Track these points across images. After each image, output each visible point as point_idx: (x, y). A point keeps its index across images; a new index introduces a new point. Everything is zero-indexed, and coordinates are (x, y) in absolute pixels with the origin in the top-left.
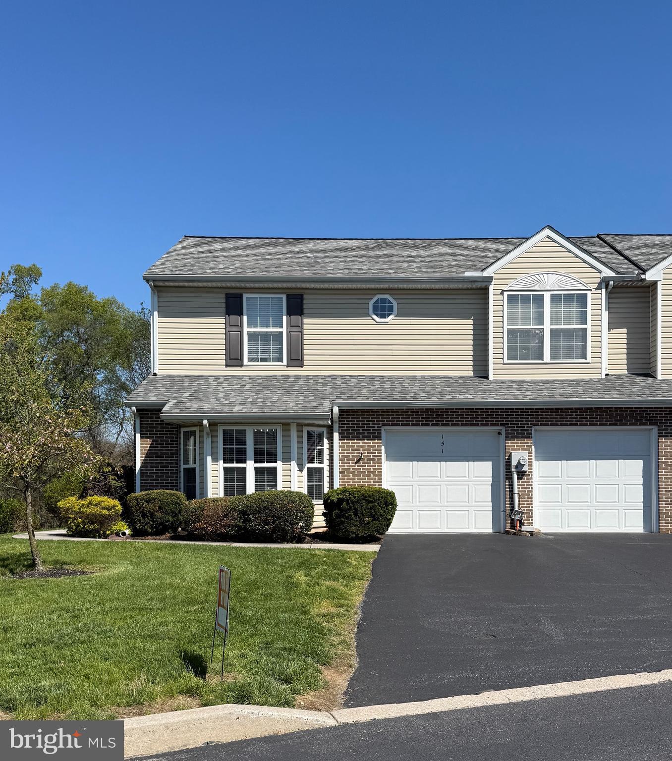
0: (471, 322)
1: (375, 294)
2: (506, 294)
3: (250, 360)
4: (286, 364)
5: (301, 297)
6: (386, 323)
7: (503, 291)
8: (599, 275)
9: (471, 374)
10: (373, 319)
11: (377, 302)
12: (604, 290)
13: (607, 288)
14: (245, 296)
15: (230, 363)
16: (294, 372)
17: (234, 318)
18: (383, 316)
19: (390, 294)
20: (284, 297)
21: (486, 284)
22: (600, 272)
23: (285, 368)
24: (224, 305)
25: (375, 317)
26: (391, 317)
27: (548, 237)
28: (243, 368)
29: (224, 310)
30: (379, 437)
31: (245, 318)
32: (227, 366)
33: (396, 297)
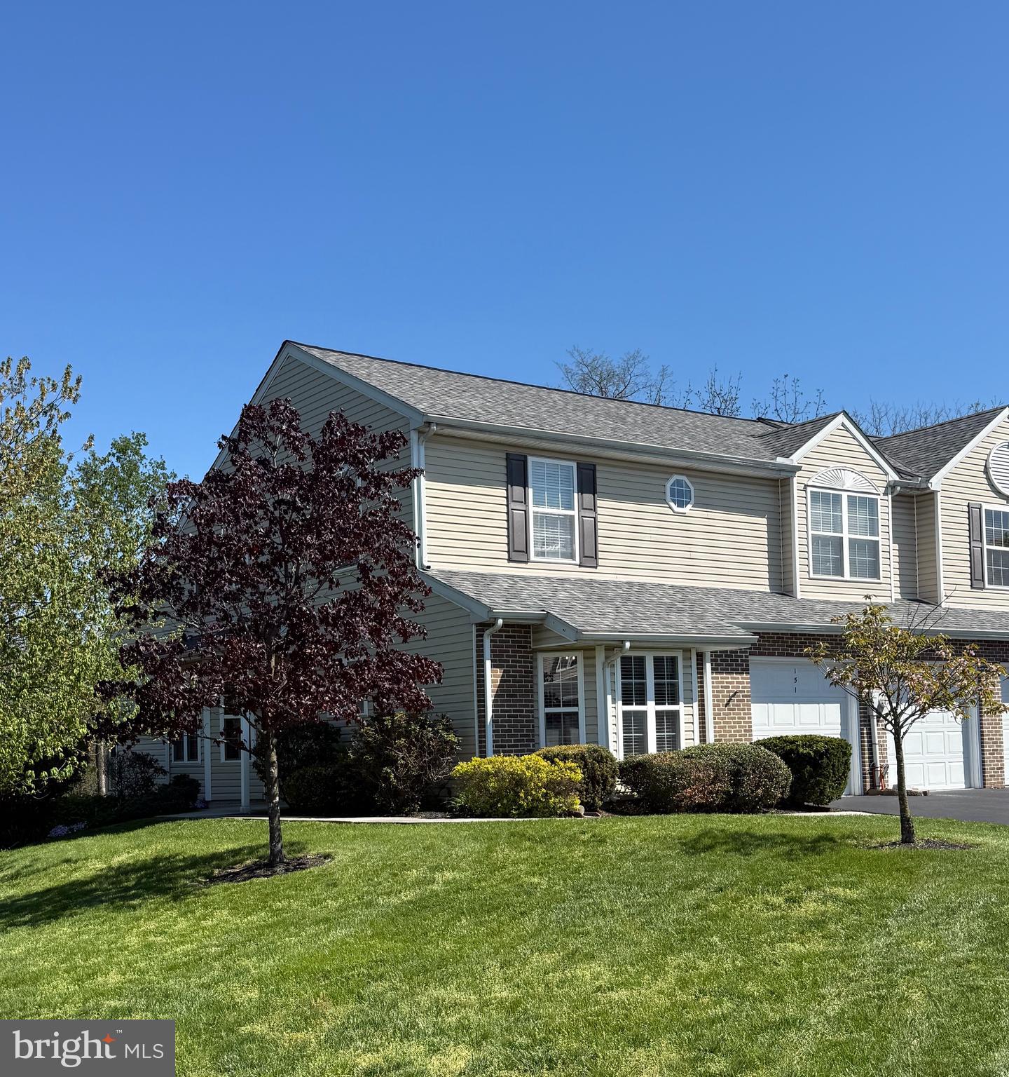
0: (764, 521)
1: (672, 474)
2: (809, 489)
3: (537, 554)
4: (578, 563)
5: (593, 469)
6: (683, 515)
7: (806, 486)
8: (884, 478)
9: (767, 589)
10: (670, 508)
11: (673, 484)
12: (890, 496)
13: (892, 493)
14: (530, 459)
15: (515, 556)
16: (587, 574)
17: (518, 490)
18: (680, 505)
19: (687, 476)
20: (574, 465)
21: (789, 474)
22: (886, 474)
23: (577, 568)
24: (504, 470)
25: (672, 504)
26: (689, 506)
27: (843, 425)
28: (529, 565)
29: (504, 478)
30: (746, 671)
31: (530, 491)
32: (509, 560)
33: (694, 480)
